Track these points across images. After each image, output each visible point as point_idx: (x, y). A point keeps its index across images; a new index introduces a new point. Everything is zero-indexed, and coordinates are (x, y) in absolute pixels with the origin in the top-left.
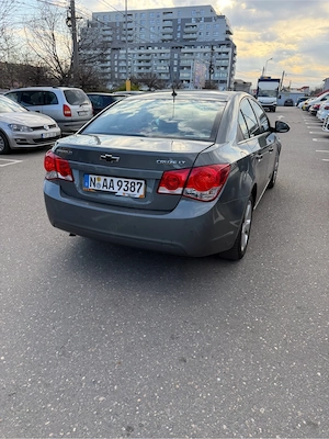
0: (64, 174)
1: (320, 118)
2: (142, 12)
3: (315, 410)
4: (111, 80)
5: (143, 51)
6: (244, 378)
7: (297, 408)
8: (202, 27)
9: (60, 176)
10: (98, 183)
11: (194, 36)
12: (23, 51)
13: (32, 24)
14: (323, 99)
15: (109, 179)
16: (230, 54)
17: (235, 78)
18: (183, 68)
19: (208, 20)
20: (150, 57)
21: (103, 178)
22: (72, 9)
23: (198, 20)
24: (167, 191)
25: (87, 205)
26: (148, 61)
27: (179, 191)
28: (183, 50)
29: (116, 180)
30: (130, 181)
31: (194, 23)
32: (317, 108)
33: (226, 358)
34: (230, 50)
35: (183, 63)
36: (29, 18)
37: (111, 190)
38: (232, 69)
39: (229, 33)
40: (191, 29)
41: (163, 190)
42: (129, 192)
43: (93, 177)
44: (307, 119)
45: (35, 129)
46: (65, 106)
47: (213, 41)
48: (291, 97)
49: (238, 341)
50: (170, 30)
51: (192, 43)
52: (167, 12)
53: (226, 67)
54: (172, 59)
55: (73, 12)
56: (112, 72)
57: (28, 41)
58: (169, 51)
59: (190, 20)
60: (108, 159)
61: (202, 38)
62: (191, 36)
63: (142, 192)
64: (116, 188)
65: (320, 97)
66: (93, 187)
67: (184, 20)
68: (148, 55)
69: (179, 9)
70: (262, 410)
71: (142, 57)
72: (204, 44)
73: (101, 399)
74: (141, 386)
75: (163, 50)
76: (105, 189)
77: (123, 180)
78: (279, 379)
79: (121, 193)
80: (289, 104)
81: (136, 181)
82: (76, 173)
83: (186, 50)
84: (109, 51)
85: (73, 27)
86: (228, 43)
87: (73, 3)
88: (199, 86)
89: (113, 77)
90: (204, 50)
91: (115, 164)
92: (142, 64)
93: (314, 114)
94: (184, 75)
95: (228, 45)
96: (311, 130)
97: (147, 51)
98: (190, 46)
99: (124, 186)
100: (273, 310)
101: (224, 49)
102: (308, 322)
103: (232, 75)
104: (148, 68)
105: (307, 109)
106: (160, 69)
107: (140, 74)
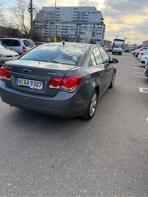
0: (8, 77)
1: (139, 58)
2: (64, 8)
3: (109, 191)
4: (49, 37)
5: (64, 25)
6: (80, 176)
7: (101, 191)
8: (91, 16)
9: (6, 78)
10: (22, 82)
11: (87, 20)
12: (9, 22)
13: (14, 10)
14: (141, 50)
15: (27, 80)
16: (103, 28)
17: (105, 39)
18: (82, 33)
19: (93, 13)
20: (67, 28)
21: (24, 80)
22: (31, 4)
23: (89, 13)
24: (53, 87)
25: (16, 92)
26: (66, 29)
27: (58, 87)
28: (82, 26)
29: (30, 81)
30: (36, 82)
31: (87, 14)
32: (138, 54)
33: (73, 166)
34: (103, 26)
35: (82, 31)
36: (13, 7)
37: (28, 85)
38: (103, 35)
39: (102, 19)
40: (86, 17)
41: (51, 86)
42: (36, 87)
43: (20, 79)
44: (134, 58)
45: (8, 56)
46: (23, 47)
47: (96, 22)
48: (128, 48)
49: (81, 158)
50: (77, 16)
51: (86, 23)
52: (76, 8)
53: (100, 34)
54: (77, 29)
55: (31, 6)
56: (50, 34)
57: (11, 17)
58: (76, 25)
59: (85, 13)
60: (26, 71)
61: (91, 21)
62: (85, 20)
63: (41, 87)
64: (30, 84)
65: (140, 49)
66: (19, 84)
67: (83, 13)
68: (66, 27)
69: (81, 8)
70: (85, 191)
71: (64, 28)
72: (91, 23)
73: (9, 184)
74: (30, 178)
75: (73, 25)
76: (25, 85)
77: (33, 81)
78: (96, 176)
79: (32, 87)
80: (127, 51)
81: (39, 82)
82: (12, 77)
83: (83, 25)
84: (49, 24)
85: (31, 12)
86: (102, 24)
87: (31, 1)
88: (88, 41)
89: (50, 35)
90: (91, 26)
91: (29, 73)
92: (64, 31)
93: (137, 56)
94: (82, 36)
95: (102, 25)
96: (134, 63)
97: (66, 25)
98: (85, 24)
99: (33, 84)
100: (100, 143)
101: (100, 26)
102: (115, 150)
103: (103, 38)
104: (66, 32)
105: (134, 54)
106: (71, 33)
107: (62, 35)
